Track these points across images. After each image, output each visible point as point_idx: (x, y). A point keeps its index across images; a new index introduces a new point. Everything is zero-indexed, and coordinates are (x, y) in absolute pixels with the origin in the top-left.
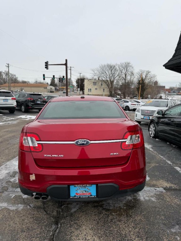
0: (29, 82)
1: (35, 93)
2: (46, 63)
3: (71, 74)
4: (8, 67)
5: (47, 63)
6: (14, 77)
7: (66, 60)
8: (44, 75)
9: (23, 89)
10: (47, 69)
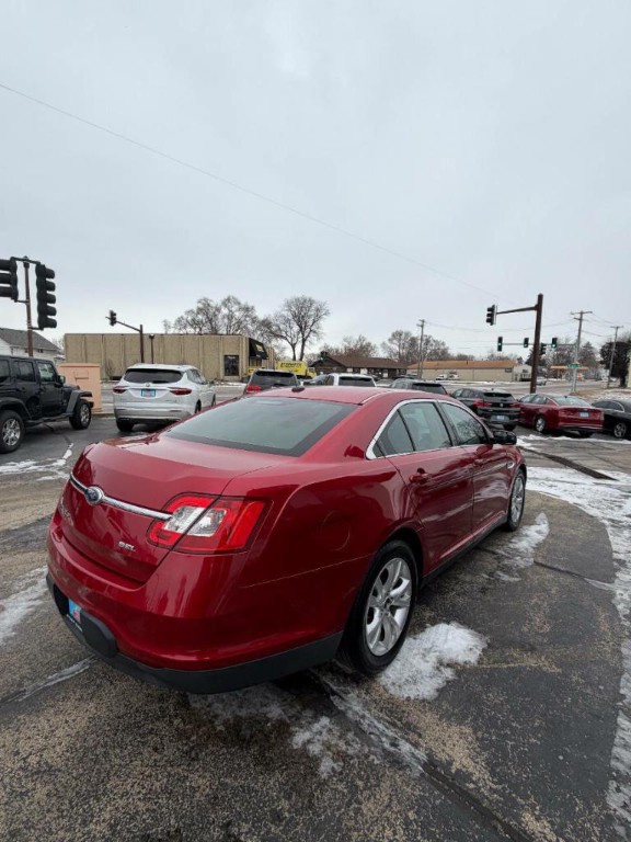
0: (473, 357)
1: (427, 382)
2: (489, 310)
3: (580, 330)
4: (422, 326)
5: (491, 310)
6: (442, 347)
7: (540, 297)
8: (500, 340)
9: (455, 373)
10: (492, 324)
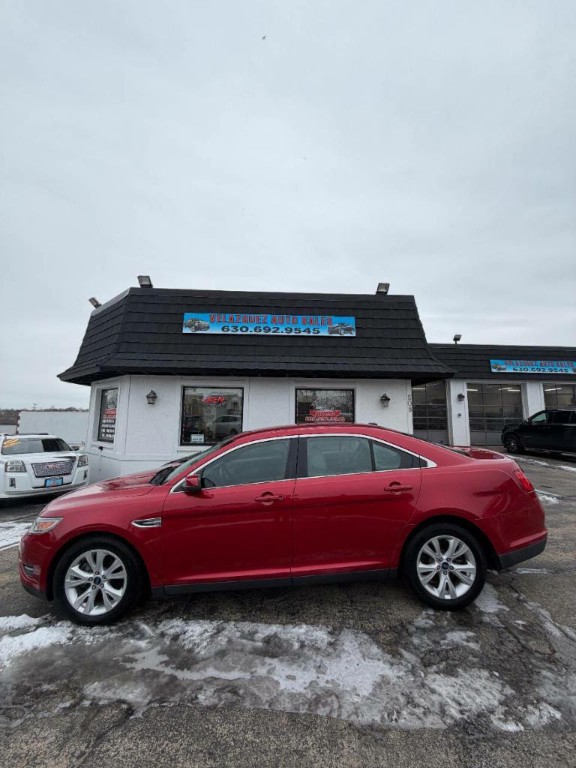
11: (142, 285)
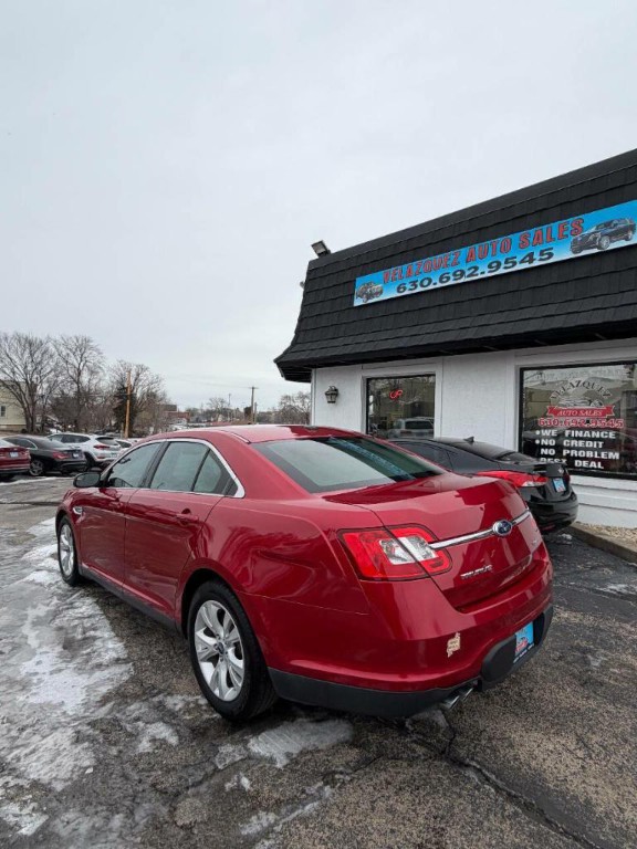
11: (319, 255)
